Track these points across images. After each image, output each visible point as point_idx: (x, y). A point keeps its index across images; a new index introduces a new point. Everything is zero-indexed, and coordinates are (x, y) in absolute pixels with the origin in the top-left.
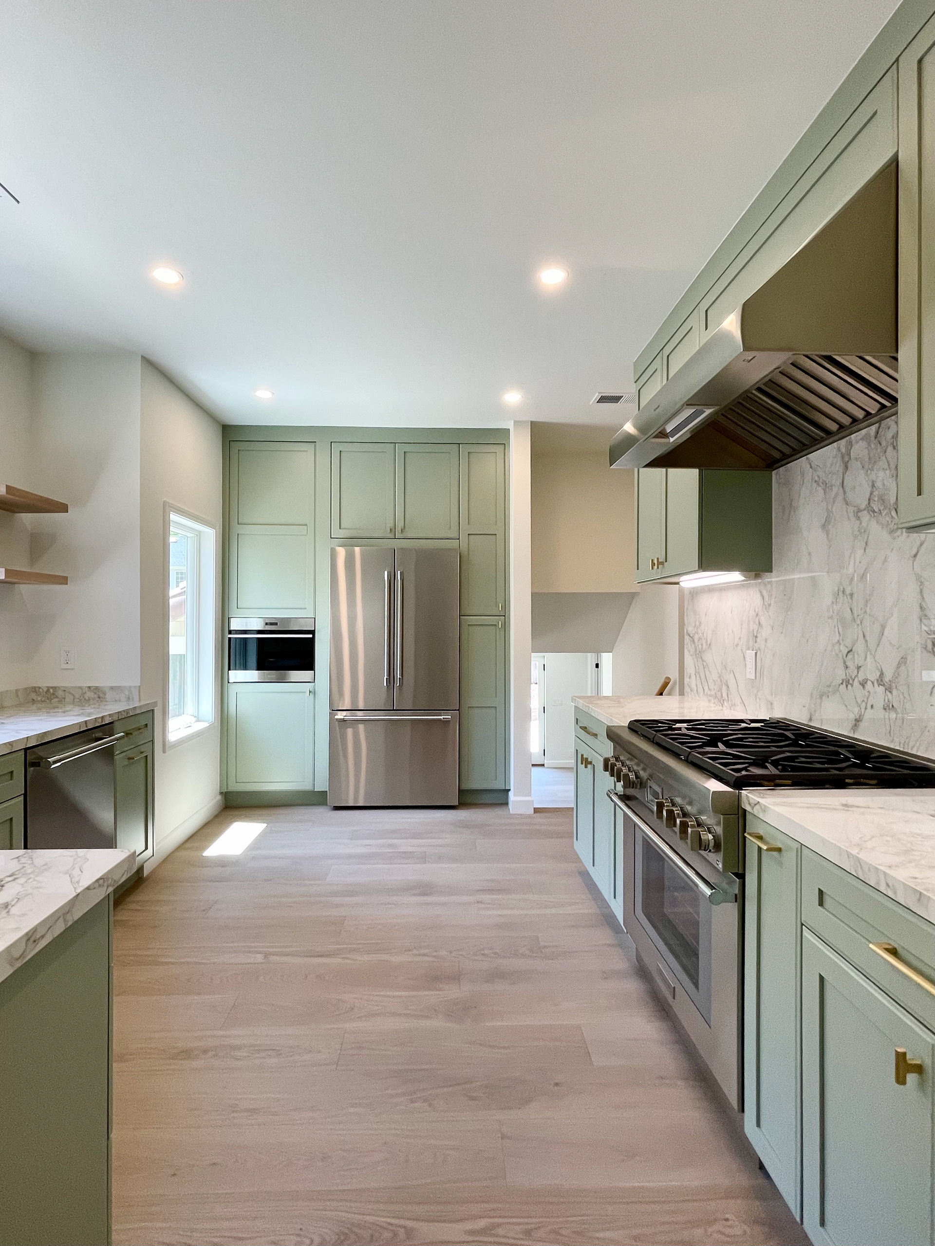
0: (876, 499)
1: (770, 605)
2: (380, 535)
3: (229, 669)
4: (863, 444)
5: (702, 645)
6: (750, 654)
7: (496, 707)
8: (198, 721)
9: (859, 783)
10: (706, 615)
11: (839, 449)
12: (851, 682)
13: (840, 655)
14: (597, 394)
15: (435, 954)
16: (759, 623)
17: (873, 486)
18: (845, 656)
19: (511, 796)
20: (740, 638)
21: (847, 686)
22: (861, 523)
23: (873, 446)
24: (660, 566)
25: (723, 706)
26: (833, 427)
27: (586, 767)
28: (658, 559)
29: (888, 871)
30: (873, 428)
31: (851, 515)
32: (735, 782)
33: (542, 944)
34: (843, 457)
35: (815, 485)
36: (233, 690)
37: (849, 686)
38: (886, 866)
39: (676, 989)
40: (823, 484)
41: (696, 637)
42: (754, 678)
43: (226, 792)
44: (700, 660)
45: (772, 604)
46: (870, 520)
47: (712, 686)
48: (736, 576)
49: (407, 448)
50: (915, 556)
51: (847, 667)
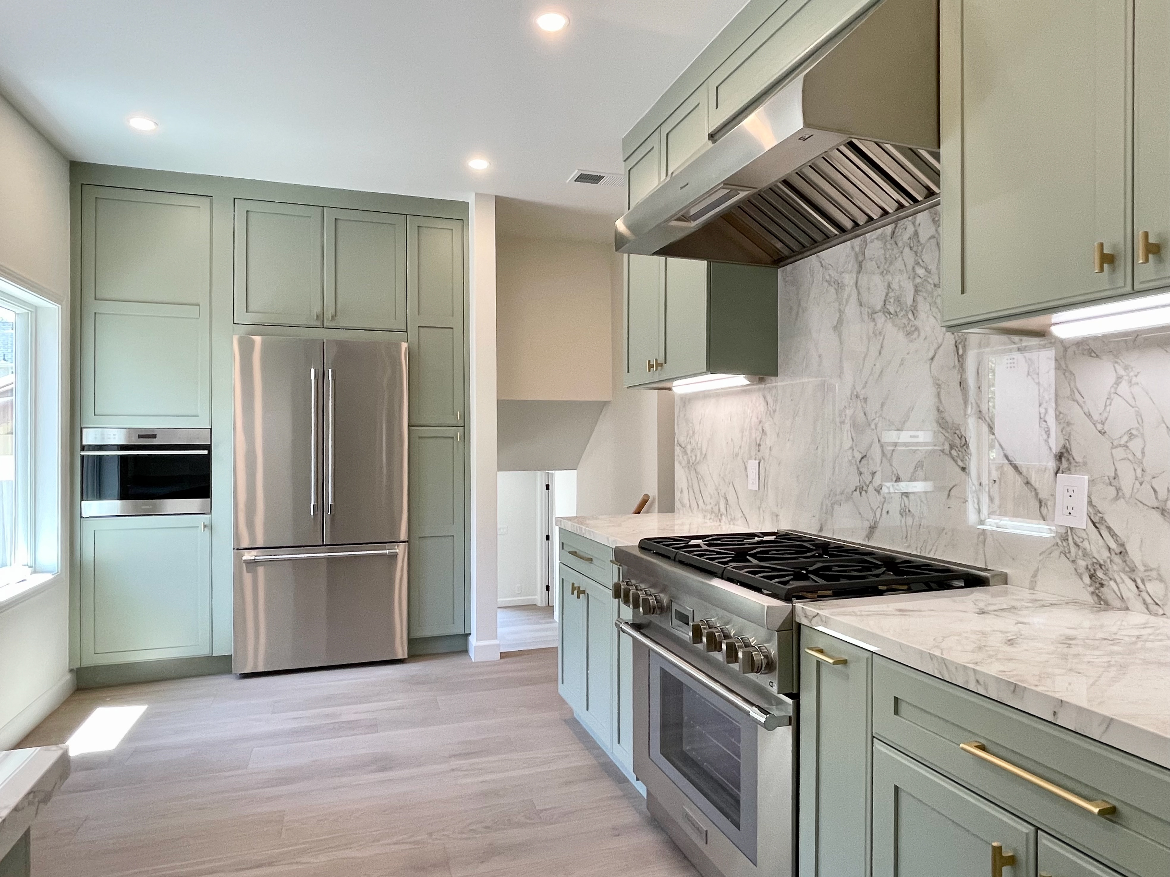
0: (892, 300)
1: (775, 411)
2: (304, 322)
3: (82, 500)
4: (878, 244)
5: (696, 456)
6: (753, 465)
7: (453, 536)
8: (35, 572)
9: (891, 589)
10: (700, 423)
11: (853, 248)
12: (865, 488)
13: (853, 461)
14: (577, 171)
15: (411, 840)
16: (763, 430)
17: (889, 286)
18: (858, 462)
19: (473, 641)
20: (740, 447)
21: (861, 493)
22: (876, 325)
23: (889, 247)
24: (659, 368)
25: (720, 521)
26: (848, 224)
27: (579, 597)
28: (656, 360)
29: (977, 668)
30: (889, 228)
31: (866, 317)
32: (786, 595)
33: (538, 808)
34: (857, 255)
35: (826, 284)
36: (88, 529)
37: (864, 493)
38: (973, 663)
39: (708, 832)
40: (834, 283)
41: (689, 447)
42: (757, 489)
43: (77, 669)
44: (693, 473)
45: (777, 409)
46: (886, 321)
47: (707, 499)
48: (740, 380)
49: (340, 214)
50: (932, 359)
51: (861, 474)
